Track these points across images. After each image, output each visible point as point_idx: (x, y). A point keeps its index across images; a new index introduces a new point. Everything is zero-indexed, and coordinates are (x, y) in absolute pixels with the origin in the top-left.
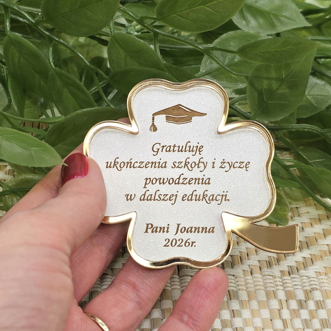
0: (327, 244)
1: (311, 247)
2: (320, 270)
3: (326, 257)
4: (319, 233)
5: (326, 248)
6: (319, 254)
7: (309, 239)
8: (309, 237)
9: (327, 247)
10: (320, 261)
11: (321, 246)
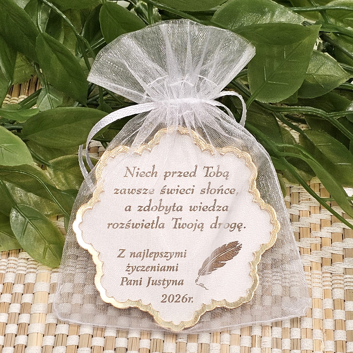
0: (321, 236)
1: (302, 239)
2: (305, 264)
3: (316, 251)
4: (315, 224)
5: (318, 241)
6: (308, 248)
7: (303, 230)
8: (303, 228)
9: (320, 240)
10: (309, 254)
11: (313, 239)
